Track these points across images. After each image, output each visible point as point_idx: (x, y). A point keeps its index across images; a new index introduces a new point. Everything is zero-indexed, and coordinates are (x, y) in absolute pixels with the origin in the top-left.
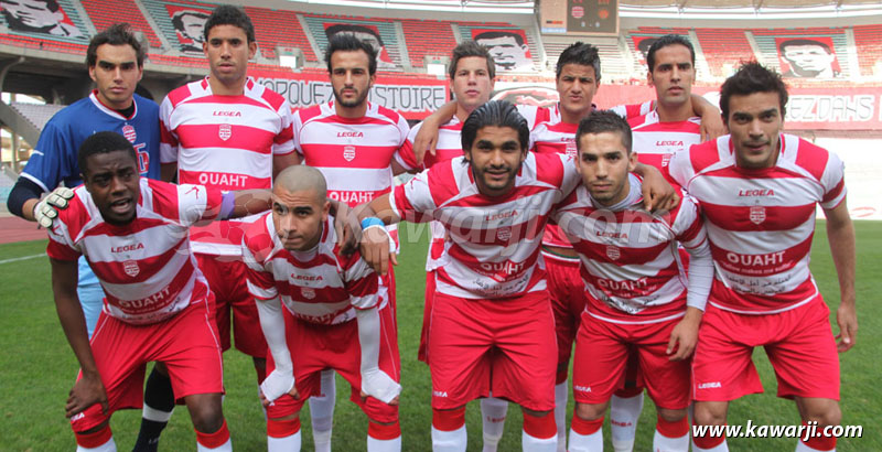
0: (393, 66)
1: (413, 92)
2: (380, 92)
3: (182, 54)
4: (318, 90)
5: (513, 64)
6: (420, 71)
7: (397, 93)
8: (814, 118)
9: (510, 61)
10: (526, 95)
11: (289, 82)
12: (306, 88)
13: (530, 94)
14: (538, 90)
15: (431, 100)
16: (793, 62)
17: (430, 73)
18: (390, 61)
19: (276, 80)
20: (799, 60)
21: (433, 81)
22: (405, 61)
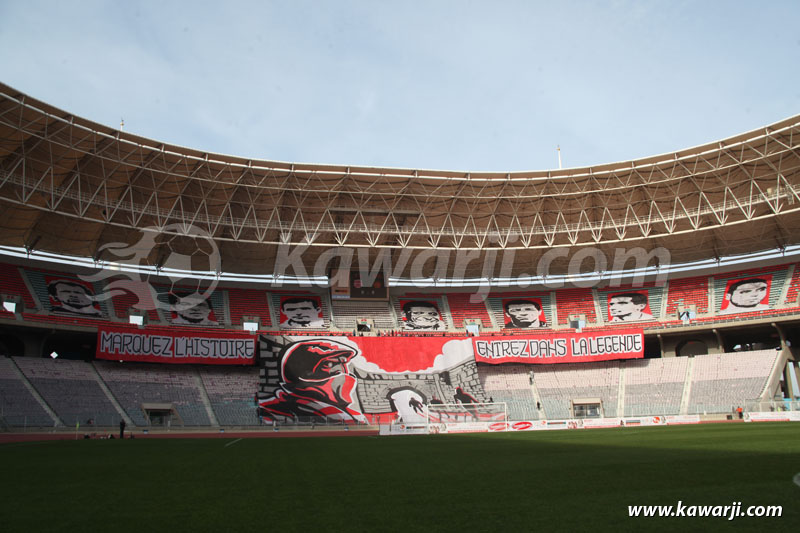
0: (217, 323)
1: (229, 344)
2: (205, 343)
3: (52, 314)
4: (156, 342)
5: (308, 322)
6: (238, 328)
7: (218, 345)
8: (527, 355)
9: (307, 319)
10: (314, 345)
11: (133, 336)
12: (147, 340)
13: (318, 345)
14: (324, 342)
15: (243, 350)
16: (513, 317)
17: (245, 329)
18: (215, 320)
19: (123, 334)
20: (518, 315)
21: (247, 335)
22: (228, 321)
